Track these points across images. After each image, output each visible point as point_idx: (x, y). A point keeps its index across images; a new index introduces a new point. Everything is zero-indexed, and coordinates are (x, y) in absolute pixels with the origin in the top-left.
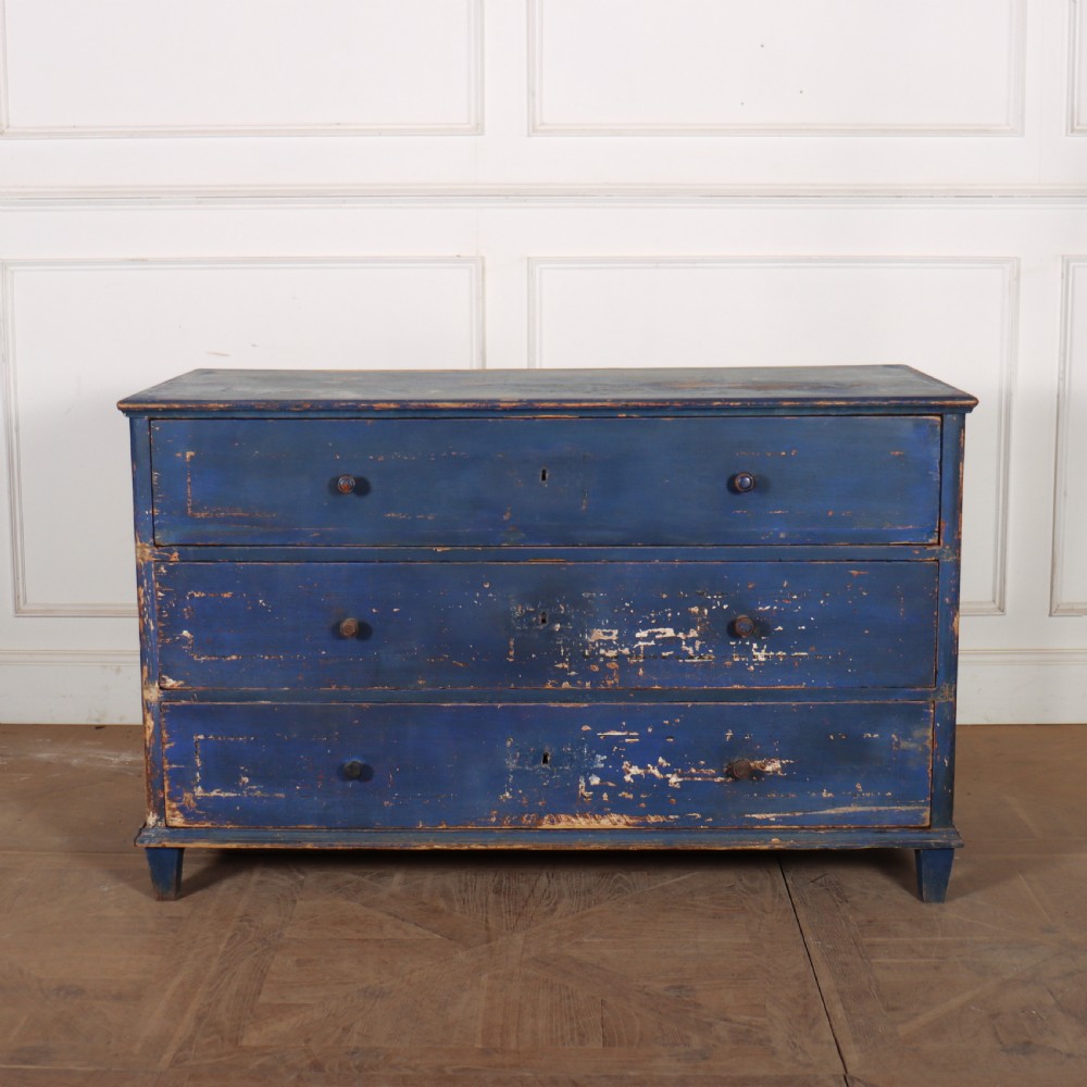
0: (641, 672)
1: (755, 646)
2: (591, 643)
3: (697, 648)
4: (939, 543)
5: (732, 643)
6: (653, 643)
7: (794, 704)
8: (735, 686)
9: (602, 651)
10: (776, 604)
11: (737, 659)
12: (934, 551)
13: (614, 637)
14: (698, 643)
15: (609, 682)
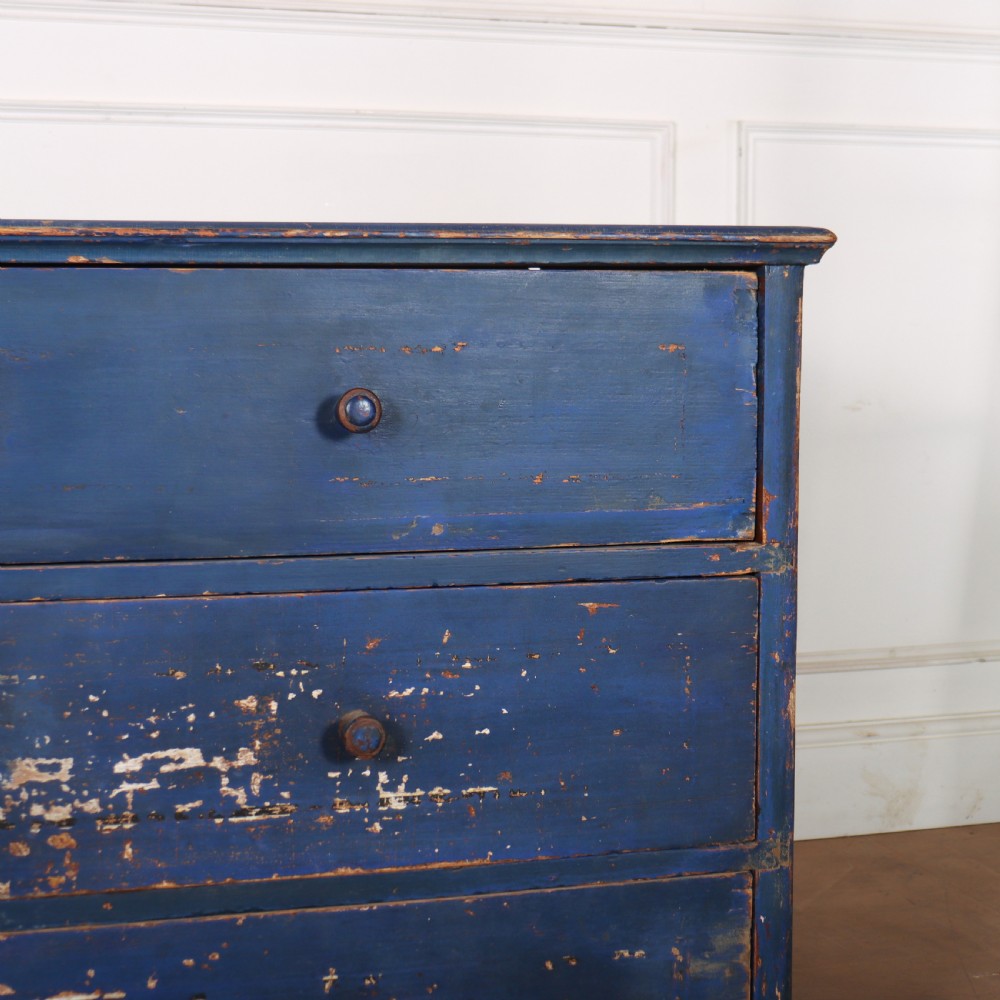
0: (129, 851)
1: (383, 777)
2: (10, 792)
3: (256, 789)
4: (758, 538)
5: (332, 775)
6: (154, 784)
7: (468, 900)
8: (342, 871)
9: (37, 810)
10: (425, 682)
11: (344, 810)
12: (751, 553)
13: (64, 775)
14: (257, 779)
15: (54, 881)
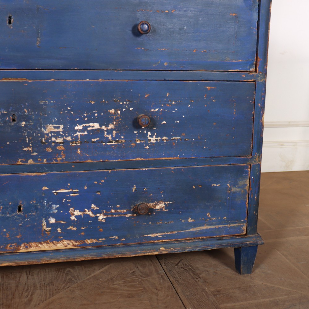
0: (79, 151)
1: (149, 133)
2: (46, 134)
3: (114, 135)
4: (256, 71)
5: (135, 132)
6: (86, 133)
7: (172, 168)
8: (138, 159)
9: (53, 139)
10: (162, 107)
11: (138, 142)
12: (254, 75)
13: (61, 129)
14: (114, 132)
15: (59, 159)
